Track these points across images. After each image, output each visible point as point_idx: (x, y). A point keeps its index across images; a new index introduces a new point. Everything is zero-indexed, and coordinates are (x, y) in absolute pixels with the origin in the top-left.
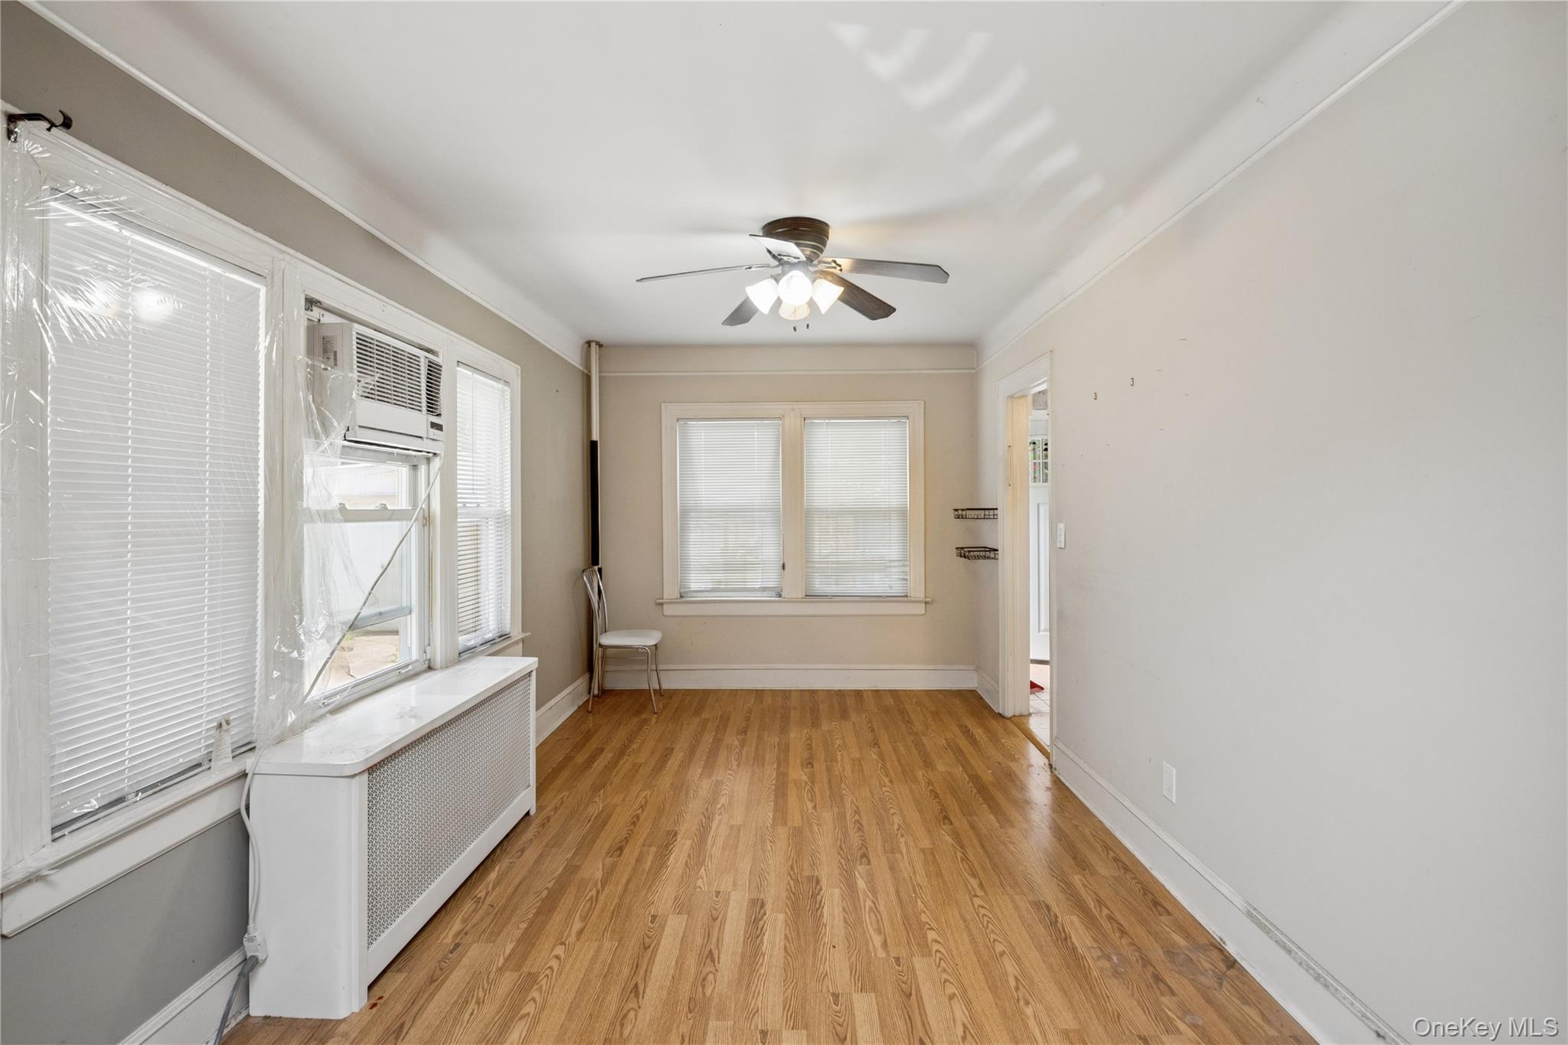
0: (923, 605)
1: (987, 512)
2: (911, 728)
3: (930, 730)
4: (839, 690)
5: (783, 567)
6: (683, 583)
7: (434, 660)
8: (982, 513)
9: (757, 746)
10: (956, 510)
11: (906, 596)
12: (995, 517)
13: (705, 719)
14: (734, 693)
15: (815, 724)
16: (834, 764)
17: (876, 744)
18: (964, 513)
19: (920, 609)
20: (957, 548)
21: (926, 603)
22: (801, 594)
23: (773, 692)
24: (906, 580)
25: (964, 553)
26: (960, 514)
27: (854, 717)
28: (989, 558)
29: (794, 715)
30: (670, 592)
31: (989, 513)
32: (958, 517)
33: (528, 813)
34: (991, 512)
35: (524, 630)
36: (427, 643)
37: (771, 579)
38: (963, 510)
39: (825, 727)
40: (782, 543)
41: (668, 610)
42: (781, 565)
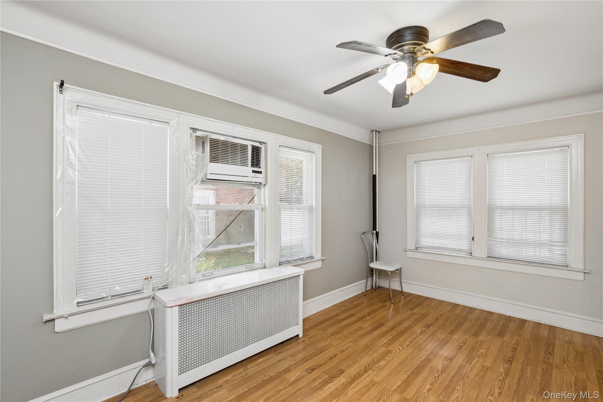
2: (548, 358)
3: (565, 365)
4: (510, 317)
6: (417, 242)
7: (266, 264)
9: (428, 337)
13: (414, 313)
14: (441, 302)
15: (476, 334)
16: (468, 365)
17: (510, 362)
23: (465, 307)
27: (507, 338)
29: (467, 324)
30: (411, 245)
33: (298, 335)
35: (322, 256)
36: (263, 257)
39: (481, 338)
40: (472, 225)
41: (409, 254)
42: (472, 238)
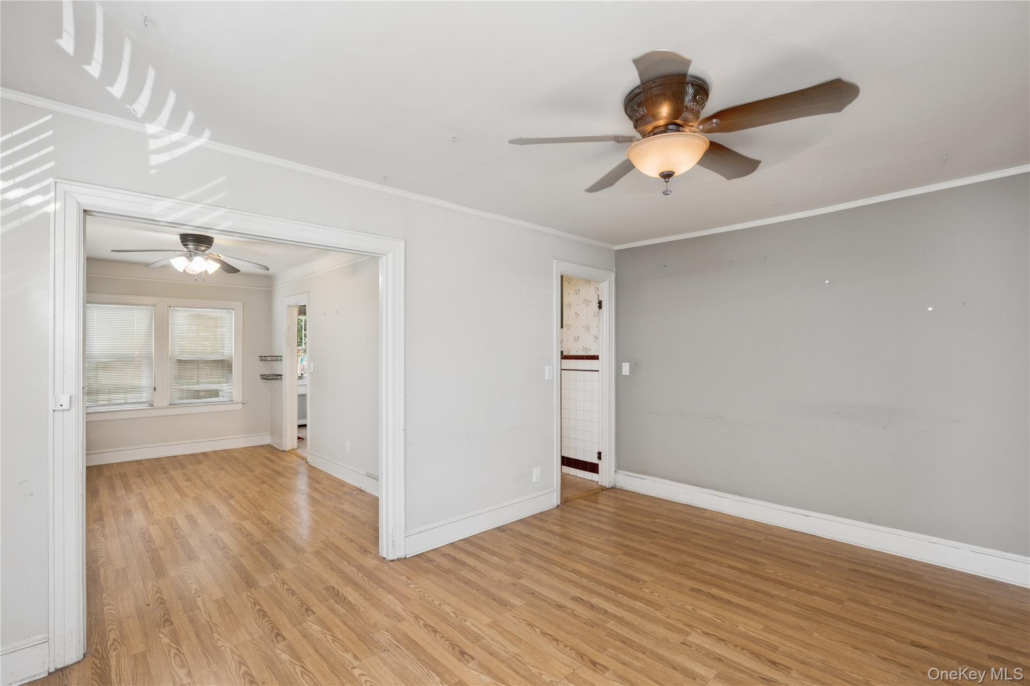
0: (242, 405)
1: (276, 358)
5: (155, 389)
8: (274, 358)
10: (261, 357)
11: (232, 401)
12: (281, 360)
18: (265, 358)
19: (240, 407)
20: (261, 375)
21: (243, 403)
22: (166, 404)
24: (232, 392)
25: (265, 377)
26: (263, 359)
28: (278, 379)
31: (278, 358)
32: (262, 360)
34: (279, 358)
37: (145, 396)
38: (265, 357)
